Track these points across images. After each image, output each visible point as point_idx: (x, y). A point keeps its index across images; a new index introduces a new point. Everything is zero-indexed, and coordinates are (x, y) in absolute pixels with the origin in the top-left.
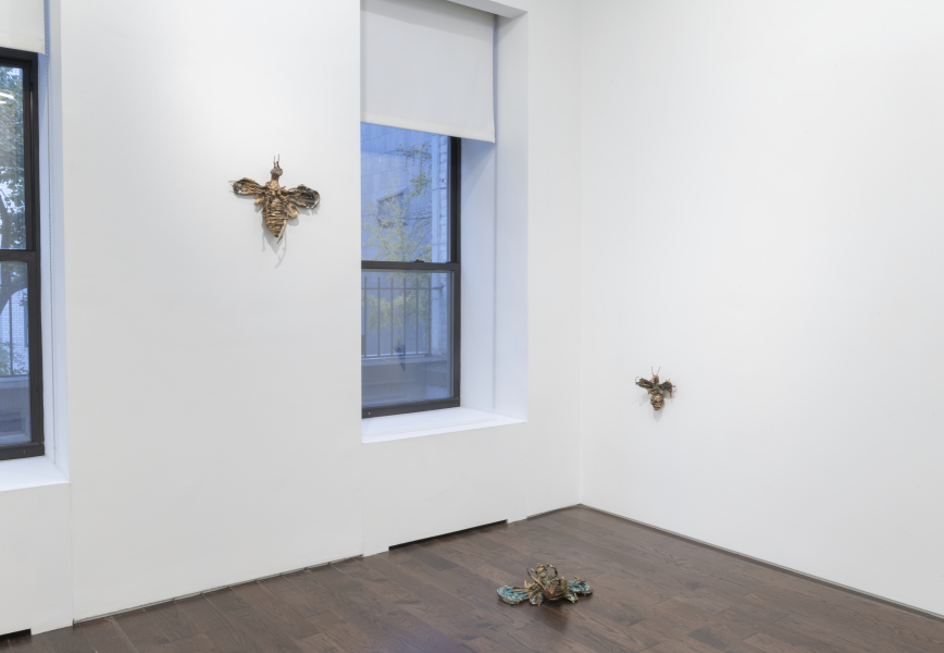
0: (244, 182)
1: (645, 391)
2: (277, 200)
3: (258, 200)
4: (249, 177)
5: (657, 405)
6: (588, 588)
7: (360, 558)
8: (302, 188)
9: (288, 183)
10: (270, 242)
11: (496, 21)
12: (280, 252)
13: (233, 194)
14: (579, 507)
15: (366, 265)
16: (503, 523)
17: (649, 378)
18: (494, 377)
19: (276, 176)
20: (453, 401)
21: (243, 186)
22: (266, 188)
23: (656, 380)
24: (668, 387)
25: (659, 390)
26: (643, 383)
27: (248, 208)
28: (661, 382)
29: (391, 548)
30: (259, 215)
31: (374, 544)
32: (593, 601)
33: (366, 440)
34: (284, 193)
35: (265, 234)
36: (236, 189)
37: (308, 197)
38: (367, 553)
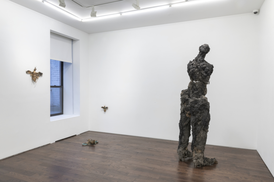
0: (28, 71)
1: (103, 109)
2: (35, 75)
3: (31, 75)
4: (29, 70)
5: (105, 111)
6: (97, 142)
7: (50, 144)
8: (39, 72)
9: (37, 71)
10: (33, 83)
11: (72, 40)
12: (35, 85)
13: (26, 74)
14: (89, 131)
15: (51, 87)
16: (76, 135)
17: (103, 106)
18: (73, 108)
19: (35, 70)
20: (62, 113)
21: (28, 72)
22: (33, 72)
23: (105, 107)
24: (107, 108)
25: (105, 109)
26: (102, 107)
27: (29, 77)
28: (106, 107)
29: (56, 142)
30: (31, 78)
31: (52, 141)
32: (98, 143)
33: (51, 121)
34: (37, 73)
35: (32, 81)
36: (27, 72)
37: (40, 74)
38: (51, 143)
